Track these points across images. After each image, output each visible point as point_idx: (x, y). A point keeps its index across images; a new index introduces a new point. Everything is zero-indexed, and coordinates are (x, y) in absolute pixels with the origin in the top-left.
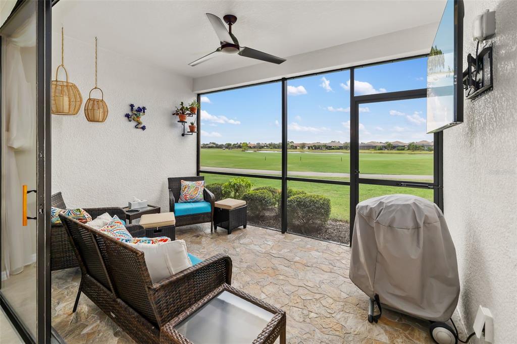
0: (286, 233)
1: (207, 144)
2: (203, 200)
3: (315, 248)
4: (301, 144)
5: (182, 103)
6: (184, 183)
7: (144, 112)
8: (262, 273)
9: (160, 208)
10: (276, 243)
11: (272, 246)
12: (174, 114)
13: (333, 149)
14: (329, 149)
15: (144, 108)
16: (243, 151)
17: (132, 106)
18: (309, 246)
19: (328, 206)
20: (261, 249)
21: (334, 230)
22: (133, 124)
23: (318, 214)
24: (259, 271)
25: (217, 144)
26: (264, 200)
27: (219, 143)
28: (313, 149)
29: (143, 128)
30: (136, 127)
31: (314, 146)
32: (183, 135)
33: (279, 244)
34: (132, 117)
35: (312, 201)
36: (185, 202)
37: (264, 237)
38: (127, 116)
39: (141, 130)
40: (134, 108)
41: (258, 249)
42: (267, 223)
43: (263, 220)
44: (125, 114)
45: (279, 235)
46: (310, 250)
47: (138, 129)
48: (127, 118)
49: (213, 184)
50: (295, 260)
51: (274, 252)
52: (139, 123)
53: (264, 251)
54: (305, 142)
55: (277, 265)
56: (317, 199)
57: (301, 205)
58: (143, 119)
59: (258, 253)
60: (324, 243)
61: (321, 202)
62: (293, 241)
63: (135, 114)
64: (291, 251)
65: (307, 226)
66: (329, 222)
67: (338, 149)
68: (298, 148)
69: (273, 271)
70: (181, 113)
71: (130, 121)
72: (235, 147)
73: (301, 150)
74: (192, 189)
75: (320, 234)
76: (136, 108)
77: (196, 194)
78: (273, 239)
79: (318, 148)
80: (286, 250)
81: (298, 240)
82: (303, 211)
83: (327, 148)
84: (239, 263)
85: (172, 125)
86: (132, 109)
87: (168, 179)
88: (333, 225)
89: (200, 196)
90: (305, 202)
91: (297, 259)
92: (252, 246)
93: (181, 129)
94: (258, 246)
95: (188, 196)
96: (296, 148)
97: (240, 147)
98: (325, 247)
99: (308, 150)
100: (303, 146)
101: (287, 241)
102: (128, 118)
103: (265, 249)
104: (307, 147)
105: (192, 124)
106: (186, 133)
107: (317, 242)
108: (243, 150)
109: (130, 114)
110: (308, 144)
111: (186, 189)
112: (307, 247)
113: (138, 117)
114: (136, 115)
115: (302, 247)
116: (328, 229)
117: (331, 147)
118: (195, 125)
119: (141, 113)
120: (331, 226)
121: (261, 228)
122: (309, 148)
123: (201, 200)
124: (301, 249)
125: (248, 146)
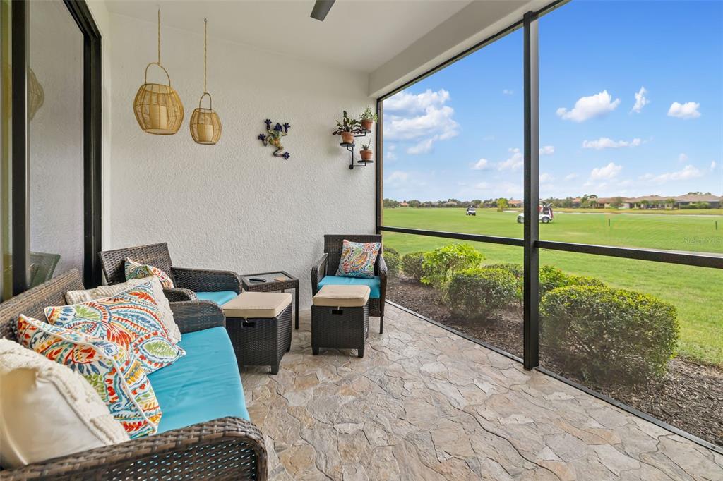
0: (534, 371)
1: (444, 202)
2: (373, 275)
3: (616, 438)
4: (613, 199)
5: (345, 112)
6: (348, 244)
7: (286, 131)
8: (434, 468)
9: (298, 281)
10: (503, 390)
11: (488, 395)
12: (334, 133)
13: (693, 208)
14: (682, 208)
15: (286, 126)
16: (498, 211)
17: (268, 122)
18: (595, 425)
19: (670, 324)
20: (458, 397)
21: (691, 391)
22: (270, 149)
23: (632, 339)
24: (430, 460)
25: (460, 202)
26: (494, 287)
27: (462, 200)
28: (640, 209)
29: (286, 156)
30: (275, 155)
31: (643, 202)
32: (351, 167)
33: (508, 396)
34: (269, 138)
35: (611, 305)
36: (345, 277)
37: (479, 369)
38: (261, 137)
39: (281, 158)
40: (271, 125)
41: (452, 394)
42: (500, 336)
43: (493, 330)
44: (258, 134)
45: (515, 373)
46: (596, 439)
47: (277, 158)
48: (261, 141)
49: (416, 254)
50: (540, 458)
51: (488, 414)
52: (279, 148)
53: (464, 403)
54: (622, 196)
55: (482, 457)
56: (630, 301)
57: (580, 310)
58: (285, 141)
59: (447, 406)
60: (649, 429)
61: (644, 310)
62: (552, 397)
63: (272, 133)
64: (535, 425)
65: (597, 363)
66: (671, 364)
67: (707, 207)
68: (606, 206)
69: (465, 473)
70: (345, 131)
71: (265, 145)
72: (488, 205)
73: (614, 210)
74: (356, 256)
75: (637, 392)
76: (273, 124)
77: (363, 263)
78: (496, 379)
79: (653, 207)
80: (521, 419)
81: (563, 396)
82: (586, 325)
83: (675, 206)
84: (394, 418)
85: (333, 152)
86: (268, 127)
87: (325, 236)
88: (686, 375)
89: (369, 267)
90: (592, 305)
91: (548, 456)
92: (442, 386)
93: (348, 157)
94: (454, 388)
95: (349, 267)
96: (602, 205)
97: (494, 205)
98: (651, 445)
99: (631, 210)
100: (618, 203)
101: (533, 392)
102: (263, 140)
103: (469, 398)
104: (626, 206)
105: (365, 148)
106: (356, 163)
107: (623, 418)
108: (500, 209)
109: (266, 134)
110: (628, 199)
111: (348, 255)
112: (587, 425)
113: (276, 138)
114: (273, 135)
115: (571, 422)
116: (668, 383)
117: (687, 203)
118: (372, 149)
119: (280, 133)
120: (680, 378)
121: (478, 346)
122: (632, 206)
123: (370, 274)
124: (566, 426)
125: (508, 204)
